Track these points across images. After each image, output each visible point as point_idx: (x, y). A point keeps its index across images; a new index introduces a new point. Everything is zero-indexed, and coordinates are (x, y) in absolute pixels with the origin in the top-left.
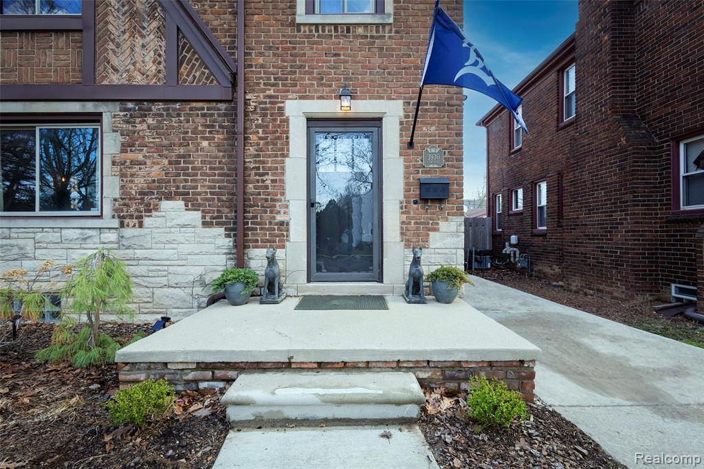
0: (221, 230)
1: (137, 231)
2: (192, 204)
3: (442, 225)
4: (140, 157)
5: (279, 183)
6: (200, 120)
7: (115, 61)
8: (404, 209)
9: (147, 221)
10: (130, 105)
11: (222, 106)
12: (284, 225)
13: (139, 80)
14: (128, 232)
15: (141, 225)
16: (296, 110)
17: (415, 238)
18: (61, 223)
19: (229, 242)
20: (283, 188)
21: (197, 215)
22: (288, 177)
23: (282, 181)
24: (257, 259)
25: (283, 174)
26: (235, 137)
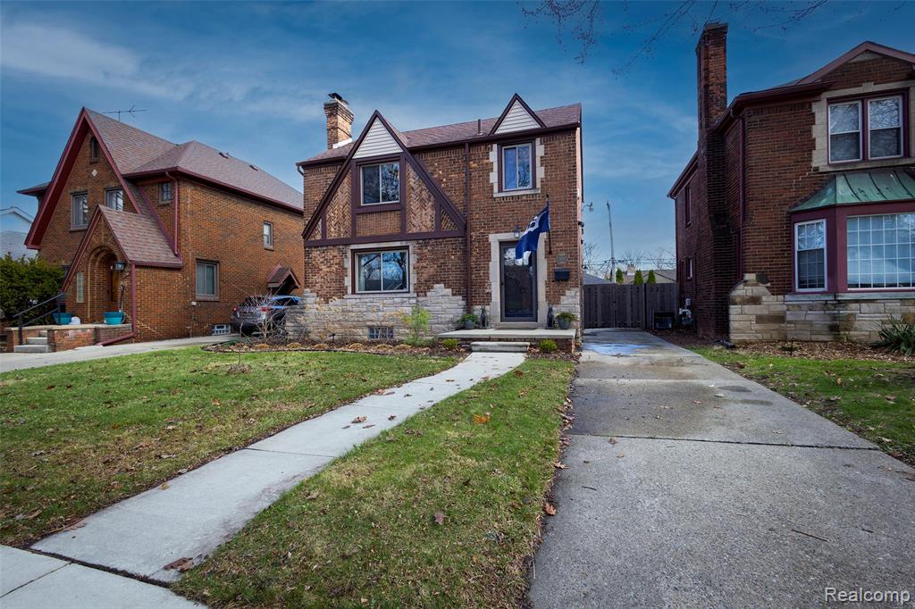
0: (460, 297)
1: (424, 299)
2: (447, 286)
3: (568, 293)
4: (425, 264)
5: (487, 274)
6: (450, 247)
7: (414, 222)
8: (547, 285)
9: (428, 294)
10: (421, 241)
11: (460, 239)
12: (489, 294)
13: (424, 230)
14: (420, 299)
15: (426, 295)
16: (494, 239)
17: (553, 298)
18: (393, 296)
19: (463, 303)
20: (488, 277)
21: (450, 290)
22: (491, 271)
23: (488, 273)
24: (477, 310)
25: (488, 270)
26: (466, 253)
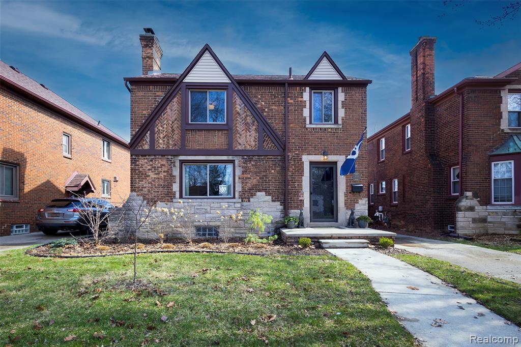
0: (279, 203)
1: (248, 203)
2: (268, 194)
3: (360, 201)
4: (249, 176)
5: (300, 186)
6: (271, 163)
7: (240, 141)
8: (346, 195)
9: (251, 200)
10: (245, 157)
11: (279, 157)
12: (302, 201)
13: (248, 148)
14: (245, 204)
15: (249, 201)
16: (306, 159)
17: (350, 205)
18: (220, 200)
19: (281, 207)
20: (302, 187)
21: (270, 197)
22: (304, 183)
23: (301, 185)
24: (294, 213)
25: (302, 182)
26: (284, 169)
